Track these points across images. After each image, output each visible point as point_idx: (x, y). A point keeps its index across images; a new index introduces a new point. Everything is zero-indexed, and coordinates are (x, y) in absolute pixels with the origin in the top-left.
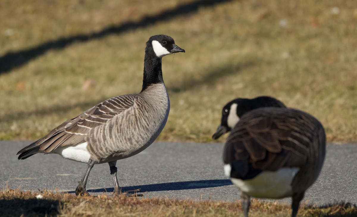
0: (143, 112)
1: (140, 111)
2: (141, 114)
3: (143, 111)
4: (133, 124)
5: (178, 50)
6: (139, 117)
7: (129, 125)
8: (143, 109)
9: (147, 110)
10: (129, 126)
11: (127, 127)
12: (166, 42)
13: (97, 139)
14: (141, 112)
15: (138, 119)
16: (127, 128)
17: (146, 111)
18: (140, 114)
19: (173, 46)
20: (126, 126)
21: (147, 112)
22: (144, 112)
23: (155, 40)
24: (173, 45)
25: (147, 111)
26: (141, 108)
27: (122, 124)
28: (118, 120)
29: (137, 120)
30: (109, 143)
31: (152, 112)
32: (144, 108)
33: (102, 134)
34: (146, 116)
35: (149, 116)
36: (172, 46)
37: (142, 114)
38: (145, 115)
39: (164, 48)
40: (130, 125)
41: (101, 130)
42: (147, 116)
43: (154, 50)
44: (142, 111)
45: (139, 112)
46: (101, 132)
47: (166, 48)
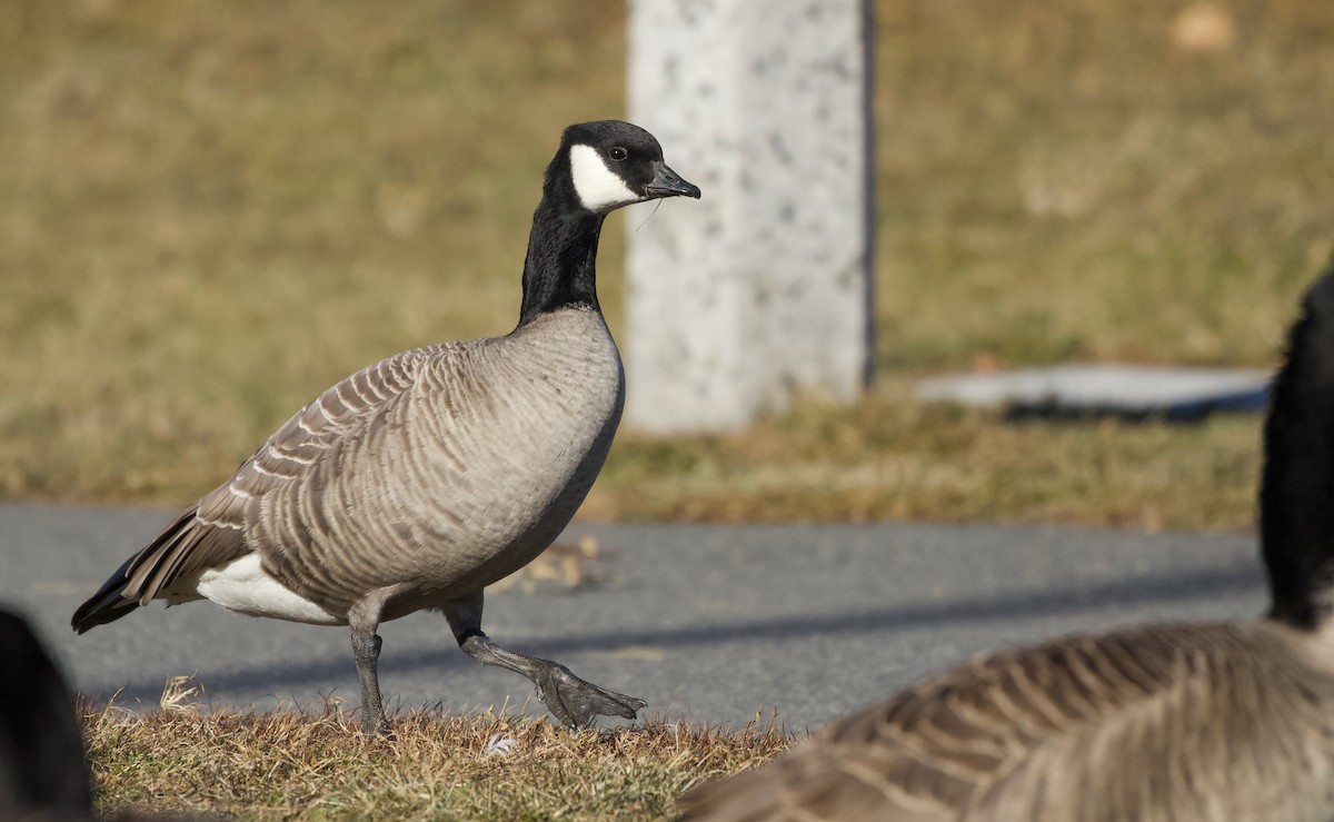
0: (434, 416)
1: (425, 408)
2: (427, 422)
3: (435, 411)
4: (397, 463)
5: (674, 189)
6: (416, 435)
7: (382, 471)
8: (436, 402)
9: (455, 407)
10: (383, 477)
11: (375, 477)
12: (625, 151)
13: (279, 541)
14: (428, 417)
15: (413, 443)
16: (377, 483)
17: (448, 413)
18: (423, 422)
19: (655, 169)
20: (371, 476)
21: (454, 417)
22: (438, 416)
23: (580, 141)
24: (655, 165)
25: (452, 413)
26: (431, 399)
27: (357, 472)
28: (341, 456)
29: (409, 448)
30: (327, 551)
31: (475, 416)
32: (441, 399)
33: (289, 520)
34: (448, 433)
35: (463, 430)
36: (650, 167)
37: (431, 422)
38: (442, 426)
39: (613, 174)
40: (386, 469)
41: (285, 503)
42: (453, 430)
43: (575, 181)
44: (431, 409)
45: (421, 412)
46: (284, 515)
47: (624, 177)
